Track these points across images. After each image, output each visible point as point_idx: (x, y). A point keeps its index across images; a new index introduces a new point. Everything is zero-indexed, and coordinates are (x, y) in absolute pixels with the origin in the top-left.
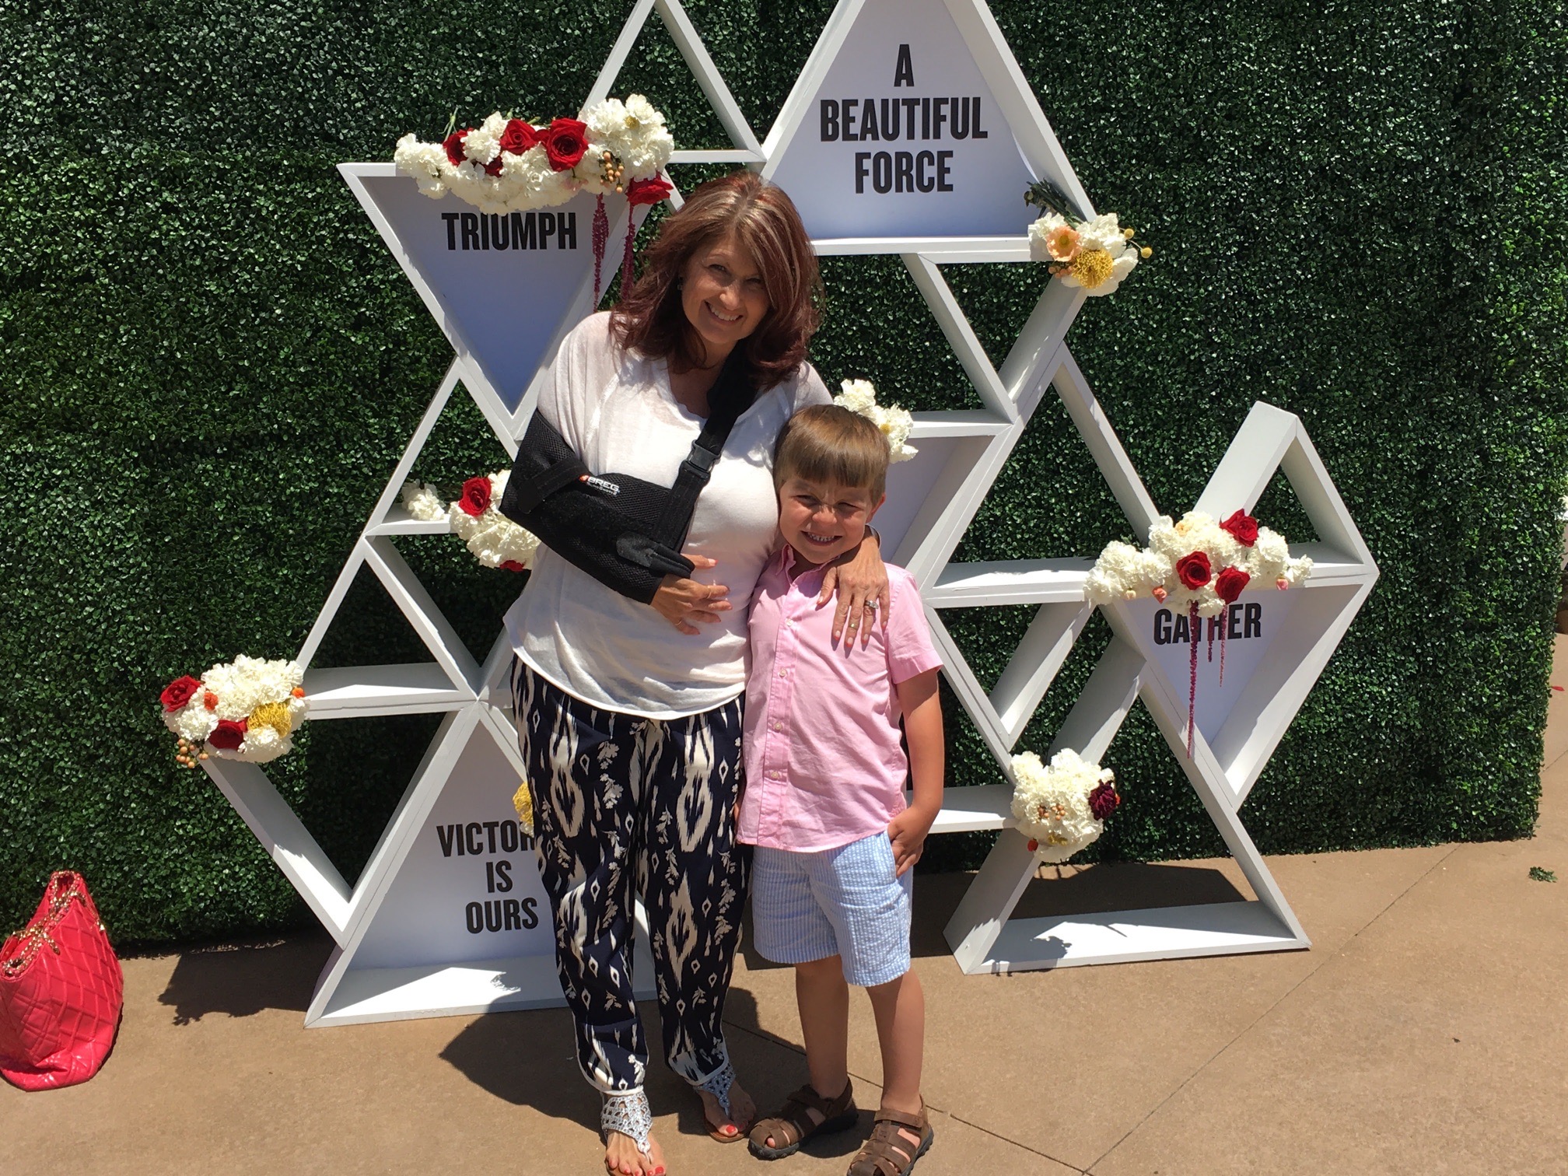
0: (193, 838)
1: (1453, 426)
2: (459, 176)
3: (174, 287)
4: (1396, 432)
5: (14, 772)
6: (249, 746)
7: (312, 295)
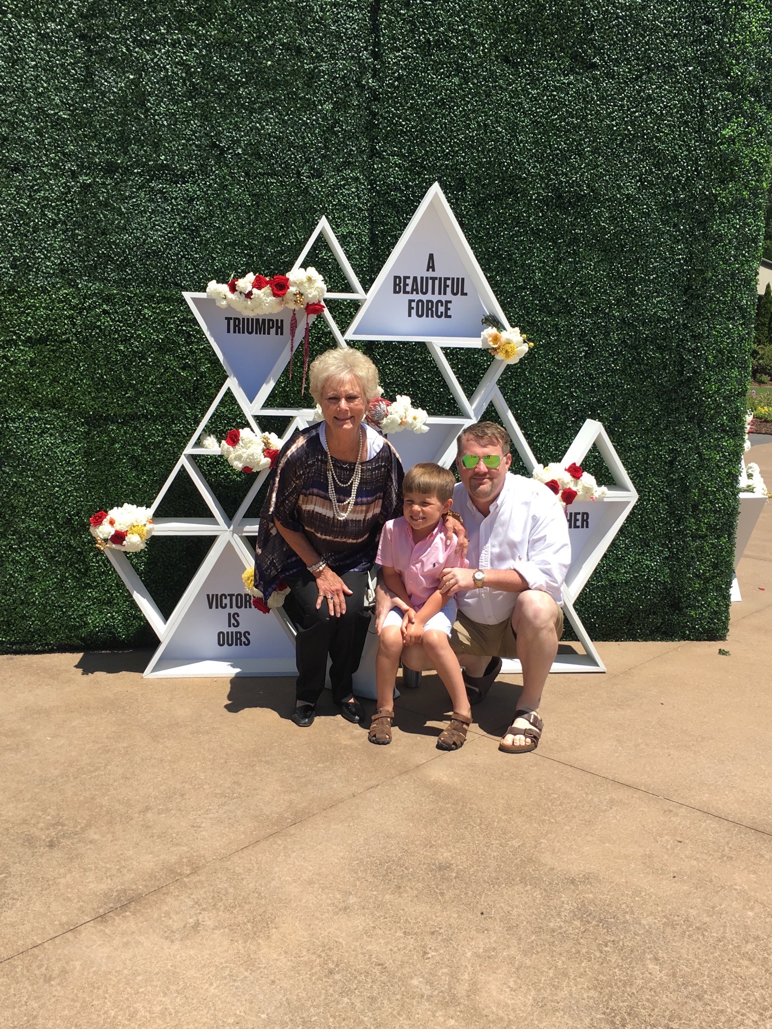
0: (95, 598)
1: (685, 440)
2: (234, 298)
3: (105, 347)
4: (658, 441)
5: (18, 562)
6: (127, 542)
7: (165, 353)
